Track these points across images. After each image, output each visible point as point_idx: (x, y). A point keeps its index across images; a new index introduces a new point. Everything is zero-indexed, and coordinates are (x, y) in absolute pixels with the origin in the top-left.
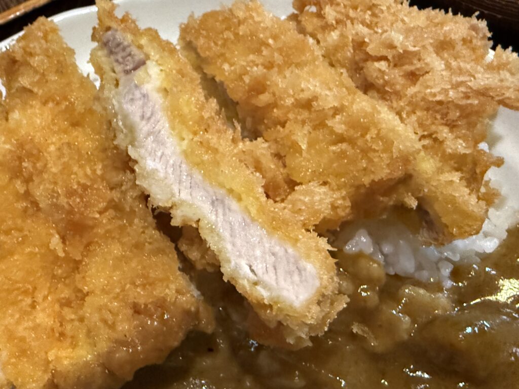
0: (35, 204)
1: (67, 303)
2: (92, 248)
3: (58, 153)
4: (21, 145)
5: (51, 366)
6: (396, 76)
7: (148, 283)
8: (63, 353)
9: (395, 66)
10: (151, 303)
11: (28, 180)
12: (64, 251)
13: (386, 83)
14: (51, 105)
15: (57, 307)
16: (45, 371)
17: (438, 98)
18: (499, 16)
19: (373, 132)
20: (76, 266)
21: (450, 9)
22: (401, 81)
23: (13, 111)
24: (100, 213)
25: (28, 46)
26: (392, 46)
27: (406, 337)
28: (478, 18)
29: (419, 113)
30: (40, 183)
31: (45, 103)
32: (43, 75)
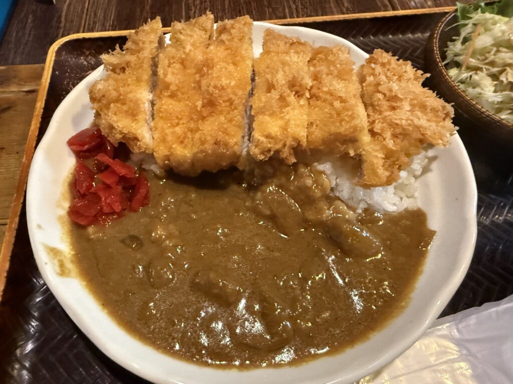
0: (200, 87)
1: (191, 130)
2: (212, 114)
3: (220, 70)
4: (207, 59)
5: (172, 150)
6: (385, 104)
7: (226, 132)
8: (178, 148)
9: (388, 100)
10: (223, 141)
11: (202, 76)
12: (201, 109)
13: (378, 105)
14: (229, 51)
15: (186, 130)
16: (169, 151)
17: (396, 121)
18: (466, 116)
19: (350, 113)
20: (203, 118)
21: (436, 92)
22: (386, 107)
23: (211, 45)
24: (224, 102)
25: (234, 24)
26: (391, 91)
27: (325, 219)
28: (452, 106)
29: (384, 124)
30: (206, 79)
31: (227, 49)
32: (233, 38)
